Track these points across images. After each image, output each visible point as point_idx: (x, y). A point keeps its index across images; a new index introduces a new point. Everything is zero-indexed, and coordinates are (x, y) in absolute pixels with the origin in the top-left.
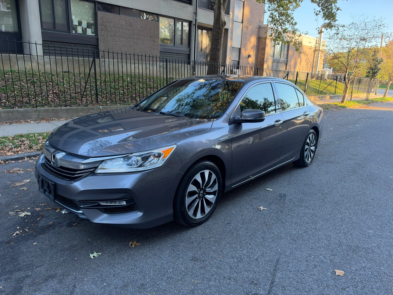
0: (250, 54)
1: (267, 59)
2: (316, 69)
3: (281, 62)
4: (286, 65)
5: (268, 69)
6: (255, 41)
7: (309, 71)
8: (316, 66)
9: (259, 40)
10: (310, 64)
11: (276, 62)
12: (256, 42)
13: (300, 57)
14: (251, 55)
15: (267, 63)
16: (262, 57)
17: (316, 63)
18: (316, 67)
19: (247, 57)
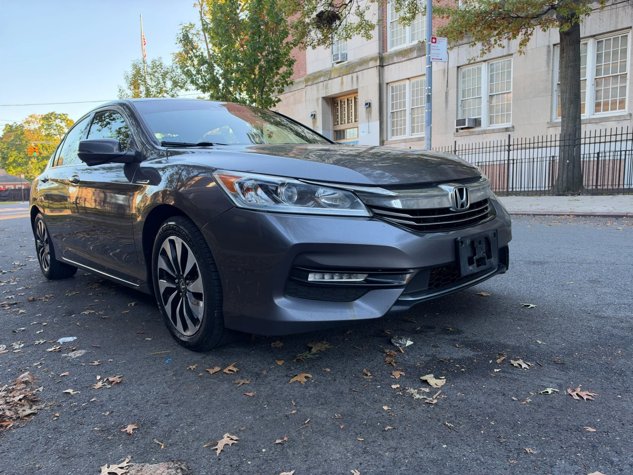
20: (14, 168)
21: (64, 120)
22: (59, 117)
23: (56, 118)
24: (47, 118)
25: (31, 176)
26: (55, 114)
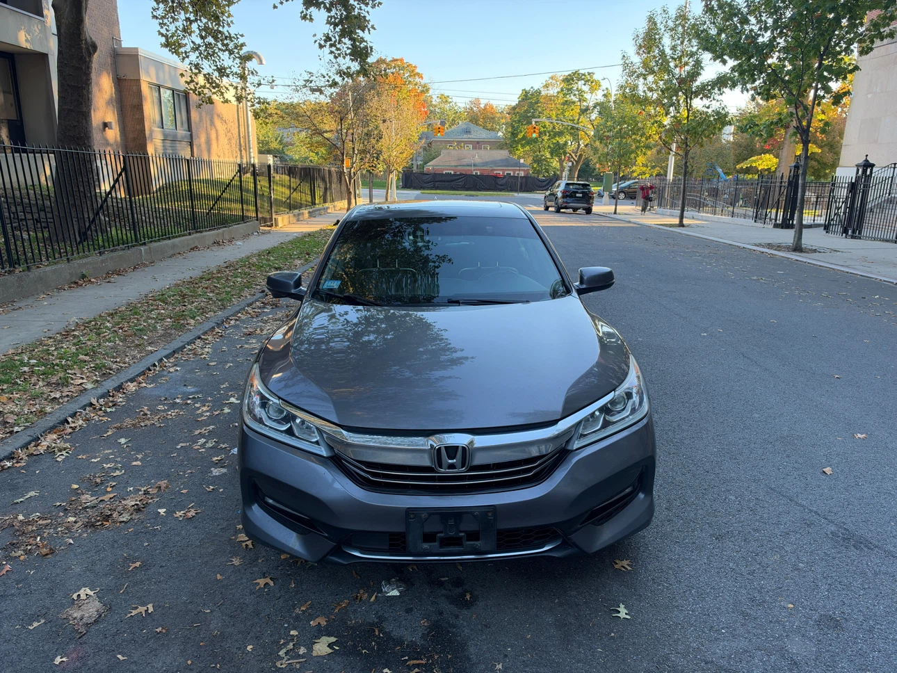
0: (106, 121)
1: (151, 132)
2: (248, 153)
3: (179, 138)
4: (191, 145)
5: (157, 156)
6: (112, 88)
7: (236, 157)
8: (247, 145)
9: (119, 85)
10: (233, 141)
11: (169, 139)
12: (114, 90)
13: (215, 127)
14: (110, 122)
15: (152, 141)
16: (138, 127)
17: (247, 140)
18: (247, 147)
19: (101, 127)
20: (523, 146)
21: (589, 80)
22: (583, 77)
23: (579, 79)
24: (569, 80)
25: (542, 156)
26: (578, 74)
